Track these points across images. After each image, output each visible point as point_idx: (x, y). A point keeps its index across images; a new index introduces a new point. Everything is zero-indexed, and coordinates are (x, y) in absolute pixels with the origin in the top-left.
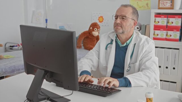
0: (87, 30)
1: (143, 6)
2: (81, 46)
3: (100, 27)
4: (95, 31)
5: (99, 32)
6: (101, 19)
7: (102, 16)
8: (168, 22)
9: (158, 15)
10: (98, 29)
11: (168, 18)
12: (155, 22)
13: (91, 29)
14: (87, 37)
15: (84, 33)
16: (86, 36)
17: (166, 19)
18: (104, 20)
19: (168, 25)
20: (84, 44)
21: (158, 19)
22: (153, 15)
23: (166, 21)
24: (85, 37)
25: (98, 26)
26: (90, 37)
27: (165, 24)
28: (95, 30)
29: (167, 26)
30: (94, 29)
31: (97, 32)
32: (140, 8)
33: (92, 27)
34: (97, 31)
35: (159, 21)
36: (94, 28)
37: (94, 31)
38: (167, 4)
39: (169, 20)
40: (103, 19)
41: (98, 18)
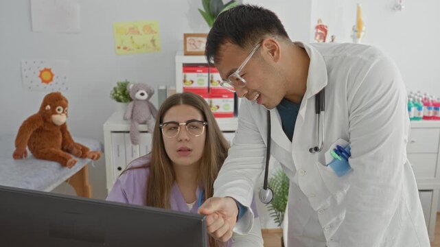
1: (144, 45)
2: (26, 153)
4: (58, 112)
5: (67, 114)
6: (46, 76)
7: (48, 67)
8: (211, 81)
9: (189, 68)
10: (64, 108)
11: (210, 74)
12: (185, 81)
13: (46, 108)
14: (40, 131)
16: (36, 127)
17: (207, 74)
18: (54, 78)
19: (211, 86)
20: (32, 146)
21: (190, 76)
22: (179, 69)
23: (206, 79)
24: (35, 129)
25: (64, 102)
26: (46, 128)
27: (205, 85)
28: (59, 110)
29: (209, 88)
30: (57, 109)
31: (63, 114)
32: (138, 48)
33: (50, 105)
34: (63, 112)
35: (193, 80)
36: (56, 107)
37: (56, 113)
38: (200, 45)
39: (212, 77)
40: (52, 75)
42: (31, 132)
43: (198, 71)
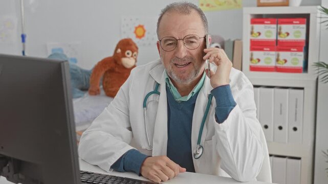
0: (111, 54)
1: (225, 2)
2: (98, 90)
3: (137, 48)
4: (128, 56)
5: (136, 59)
6: (140, 31)
7: (142, 24)
8: (279, 33)
9: (258, 19)
10: (133, 52)
11: (279, 26)
12: (252, 33)
13: (118, 52)
14: (111, 71)
15: (104, 63)
16: (108, 68)
17: (275, 26)
18: (146, 34)
19: (279, 38)
20: (105, 84)
21: (258, 28)
22: (247, 19)
23: (274, 32)
24: (106, 69)
25: (133, 47)
26: (117, 70)
27: (273, 37)
28: (128, 54)
29: (277, 41)
30: (126, 53)
31: (132, 58)
33: (121, 49)
34: (132, 56)
35: (261, 31)
36: (125, 50)
37: (125, 56)
39: (280, 29)
40: (144, 31)
41: (134, 29)
42: (103, 72)
43: (266, 22)
